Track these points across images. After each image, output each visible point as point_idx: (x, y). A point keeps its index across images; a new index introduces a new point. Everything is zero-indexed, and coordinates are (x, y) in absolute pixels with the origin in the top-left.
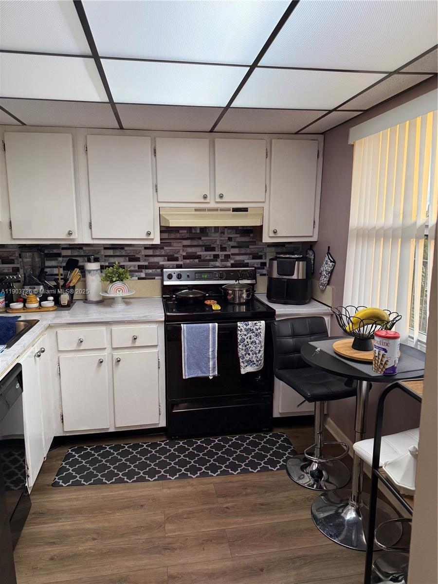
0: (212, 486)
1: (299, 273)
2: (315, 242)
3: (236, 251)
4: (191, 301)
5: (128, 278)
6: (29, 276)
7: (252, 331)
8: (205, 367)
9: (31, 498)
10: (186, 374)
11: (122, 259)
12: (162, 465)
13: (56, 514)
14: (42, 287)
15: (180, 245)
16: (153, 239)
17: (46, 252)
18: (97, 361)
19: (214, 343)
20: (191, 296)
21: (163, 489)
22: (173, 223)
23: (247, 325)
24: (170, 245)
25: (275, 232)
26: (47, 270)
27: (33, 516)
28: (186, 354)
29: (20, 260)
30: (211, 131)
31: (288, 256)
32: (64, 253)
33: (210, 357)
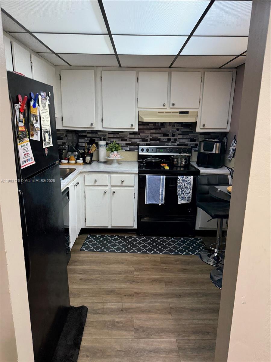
0: (159, 258)
1: (216, 149)
2: (228, 132)
3: (181, 136)
4: (153, 164)
5: (120, 150)
6: (70, 147)
7: (186, 181)
8: (157, 199)
9: (71, 254)
10: (147, 201)
11: (117, 140)
12: (134, 246)
13: (82, 262)
14: (77, 153)
15: (149, 132)
16: (134, 129)
17: (79, 134)
18: (103, 192)
19: (163, 186)
20: (153, 161)
21: (134, 257)
22: (146, 120)
23: (183, 178)
24: (143, 132)
25: (204, 126)
26: (79, 144)
27: (72, 262)
28: (147, 191)
29: (66, 138)
30: (170, 67)
31: (211, 140)
32: (89, 135)
33: (160, 194)
